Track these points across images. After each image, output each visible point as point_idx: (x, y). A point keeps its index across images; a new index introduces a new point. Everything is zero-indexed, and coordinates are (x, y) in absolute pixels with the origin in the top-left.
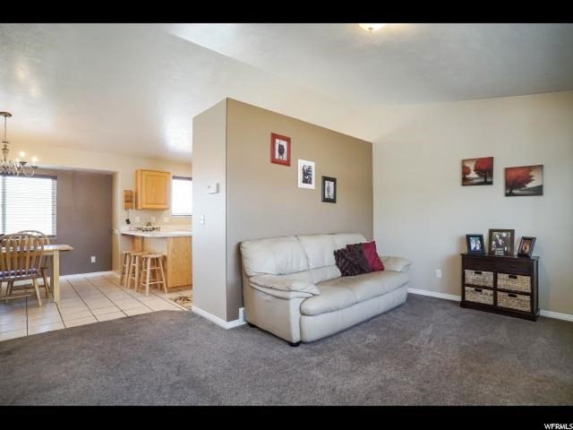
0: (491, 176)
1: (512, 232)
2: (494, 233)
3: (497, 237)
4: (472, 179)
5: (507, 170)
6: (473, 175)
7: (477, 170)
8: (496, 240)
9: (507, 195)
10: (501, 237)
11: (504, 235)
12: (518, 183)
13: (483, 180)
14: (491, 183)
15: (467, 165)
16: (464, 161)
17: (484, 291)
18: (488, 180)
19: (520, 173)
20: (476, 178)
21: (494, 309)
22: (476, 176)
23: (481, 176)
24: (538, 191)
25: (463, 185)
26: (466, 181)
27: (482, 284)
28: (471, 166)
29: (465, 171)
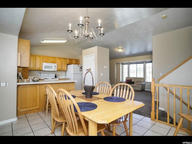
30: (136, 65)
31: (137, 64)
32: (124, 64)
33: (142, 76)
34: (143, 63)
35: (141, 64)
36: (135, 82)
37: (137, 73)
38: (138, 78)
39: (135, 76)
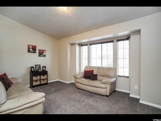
0: (36, 51)
1: (40, 65)
2: (36, 66)
3: (37, 67)
4: (31, 51)
5: (39, 50)
6: (31, 50)
7: (32, 48)
8: (37, 68)
9: (39, 56)
10: (38, 67)
11: (38, 66)
12: (41, 53)
13: (34, 52)
14: (35, 53)
15: (30, 46)
16: (29, 45)
17: (38, 81)
18: (35, 52)
19: (42, 51)
20: (32, 51)
21: (40, 85)
22: (32, 50)
23: (33, 50)
24: (45, 56)
25: (28, 52)
26: (29, 51)
27: (37, 79)
28: (31, 47)
29: (29, 48)
30: (100, 45)
31: (102, 43)
32: (82, 46)
33: (111, 65)
34: (112, 41)
35: (109, 44)
36: (98, 75)
37: (103, 60)
38: (104, 68)
39: (99, 65)
